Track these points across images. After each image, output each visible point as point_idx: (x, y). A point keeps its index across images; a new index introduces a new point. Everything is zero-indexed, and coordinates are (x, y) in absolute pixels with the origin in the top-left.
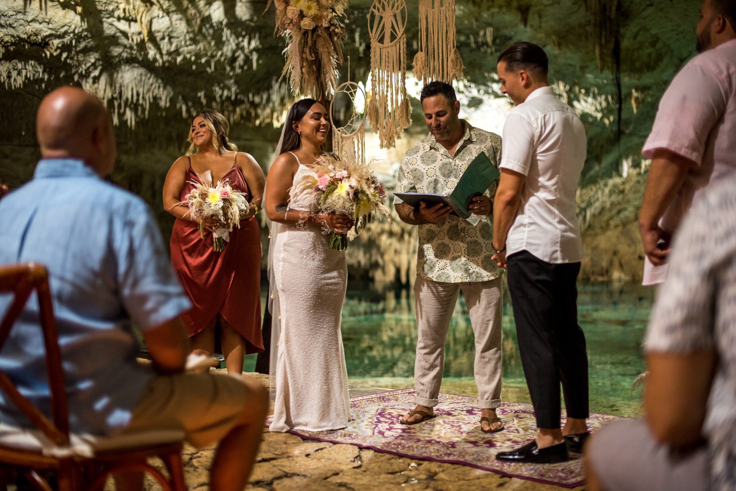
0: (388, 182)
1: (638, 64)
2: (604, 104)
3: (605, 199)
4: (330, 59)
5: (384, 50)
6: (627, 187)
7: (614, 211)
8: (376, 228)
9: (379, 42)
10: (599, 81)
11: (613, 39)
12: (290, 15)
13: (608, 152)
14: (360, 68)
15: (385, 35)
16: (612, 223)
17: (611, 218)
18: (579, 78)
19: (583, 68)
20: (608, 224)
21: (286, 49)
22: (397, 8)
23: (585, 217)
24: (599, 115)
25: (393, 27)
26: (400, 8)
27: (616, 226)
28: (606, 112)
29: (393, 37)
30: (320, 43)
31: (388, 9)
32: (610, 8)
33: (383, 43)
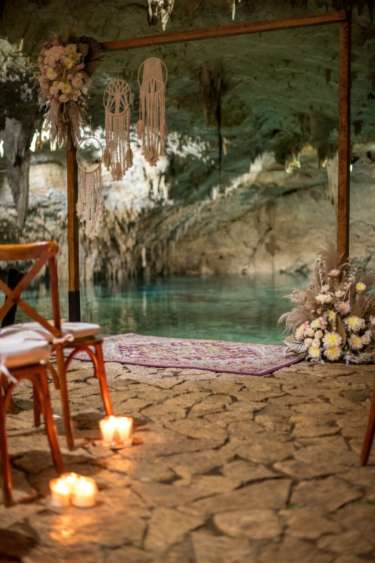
0: (45, 202)
1: (229, 121)
2: (204, 148)
3: (198, 215)
4: (78, 122)
5: (115, 117)
6: (213, 206)
7: (203, 224)
8: (33, 236)
9: (111, 112)
10: (202, 132)
11: (216, 104)
12: (52, 92)
13: (203, 182)
14: (38, 119)
15: (116, 108)
16: (202, 232)
17: (201, 229)
18: (188, 129)
19: (192, 123)
20: (198, 233)
21: (46, 114)
22: (124, 91)
23: (183, 228)
24: (200, 156)
25: (121, 103)
26: (126, 91)
27: (204, 235)
28: (205, 153)
29: (121, 109)
30: (71, 111)
31: (118, 91)
32: (217, 83)
33: (114, 113)
